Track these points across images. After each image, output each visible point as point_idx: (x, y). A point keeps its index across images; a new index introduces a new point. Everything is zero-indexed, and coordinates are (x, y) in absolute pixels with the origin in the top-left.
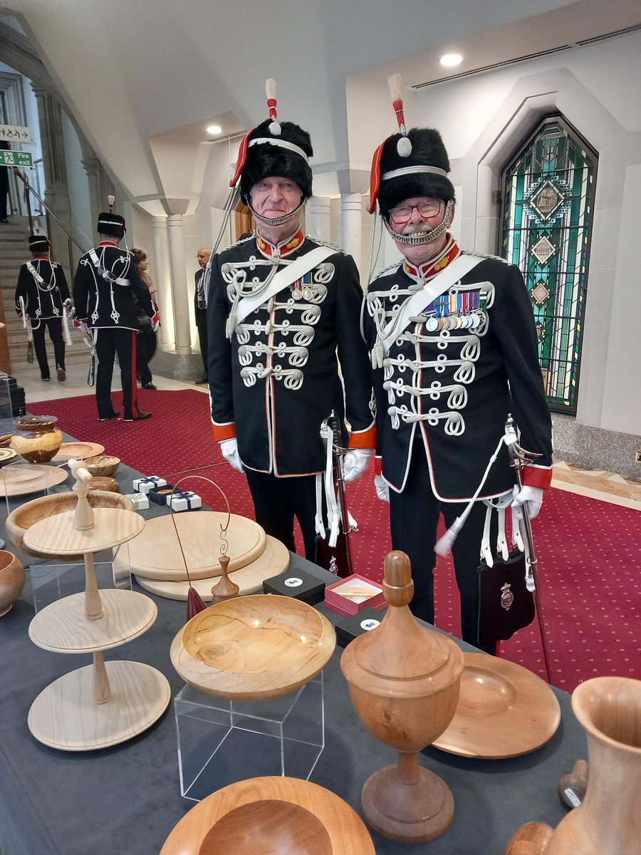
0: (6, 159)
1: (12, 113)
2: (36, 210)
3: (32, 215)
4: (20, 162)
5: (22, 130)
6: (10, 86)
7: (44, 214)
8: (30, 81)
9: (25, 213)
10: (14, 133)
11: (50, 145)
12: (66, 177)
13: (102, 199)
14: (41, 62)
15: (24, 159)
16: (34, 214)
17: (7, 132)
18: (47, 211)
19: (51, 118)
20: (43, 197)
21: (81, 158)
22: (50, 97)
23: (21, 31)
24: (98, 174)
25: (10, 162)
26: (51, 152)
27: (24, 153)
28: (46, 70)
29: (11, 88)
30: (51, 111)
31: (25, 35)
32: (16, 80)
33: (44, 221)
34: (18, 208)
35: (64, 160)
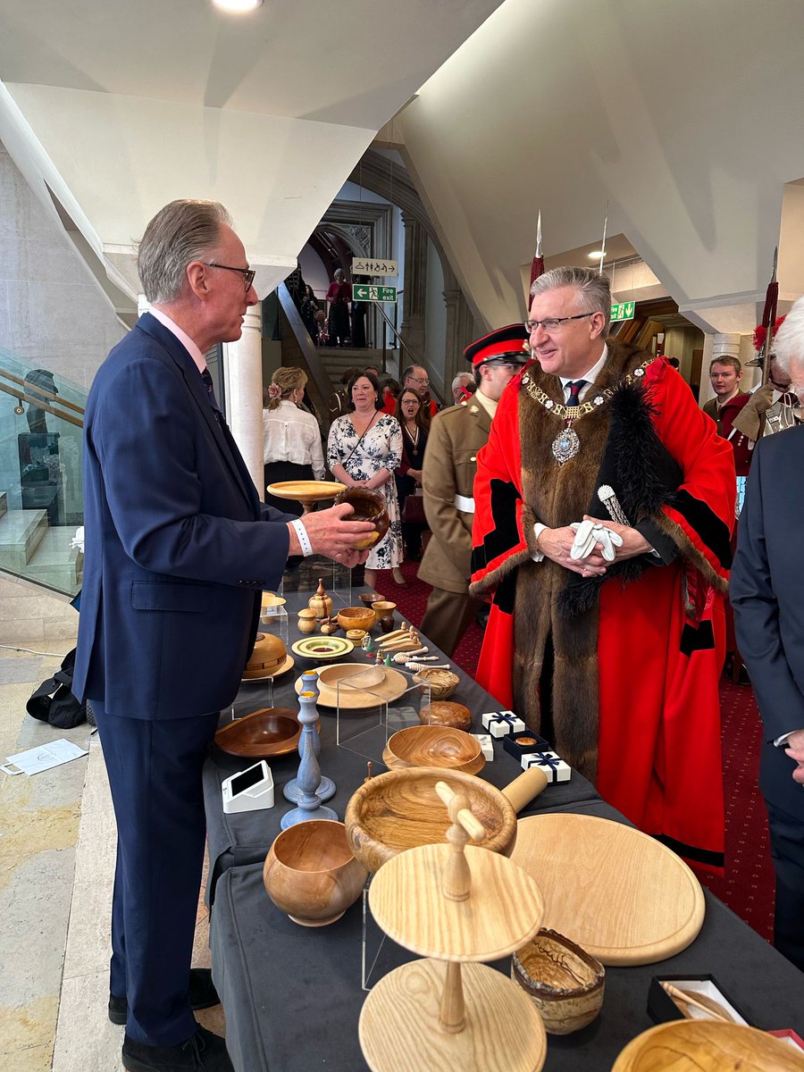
0: (371, 294)
1: (379, 246)
2: (390, 344)
3: (387, 348)
4: (384, 298)
5: (388, 263)
6: (380, 216)
7: (398, 347)
8: (401, 211)
9: (380, 347)
10: (382, 267)
11: (413, 276)
12: (424, 309)
13: (458, 333)
14: (416, 192)
15: (389, 294)
16: (388, 347)
17: (375, 266)
18: (401, 345)
19: (417, 248)
20: (399, 330)
21: (443, 290)
22: (418, 225)
23: (402, 164)
24: (458, 306)
25: (374, 298)
26: (413, 283)
27: (389, 288)
28: (419, 199)
29: (381, 218)
30: (418, 240)
31: (404, 166)
32: (387, 211)
33: (397, 355)
34: (373, 341)
35: (424, 292)
